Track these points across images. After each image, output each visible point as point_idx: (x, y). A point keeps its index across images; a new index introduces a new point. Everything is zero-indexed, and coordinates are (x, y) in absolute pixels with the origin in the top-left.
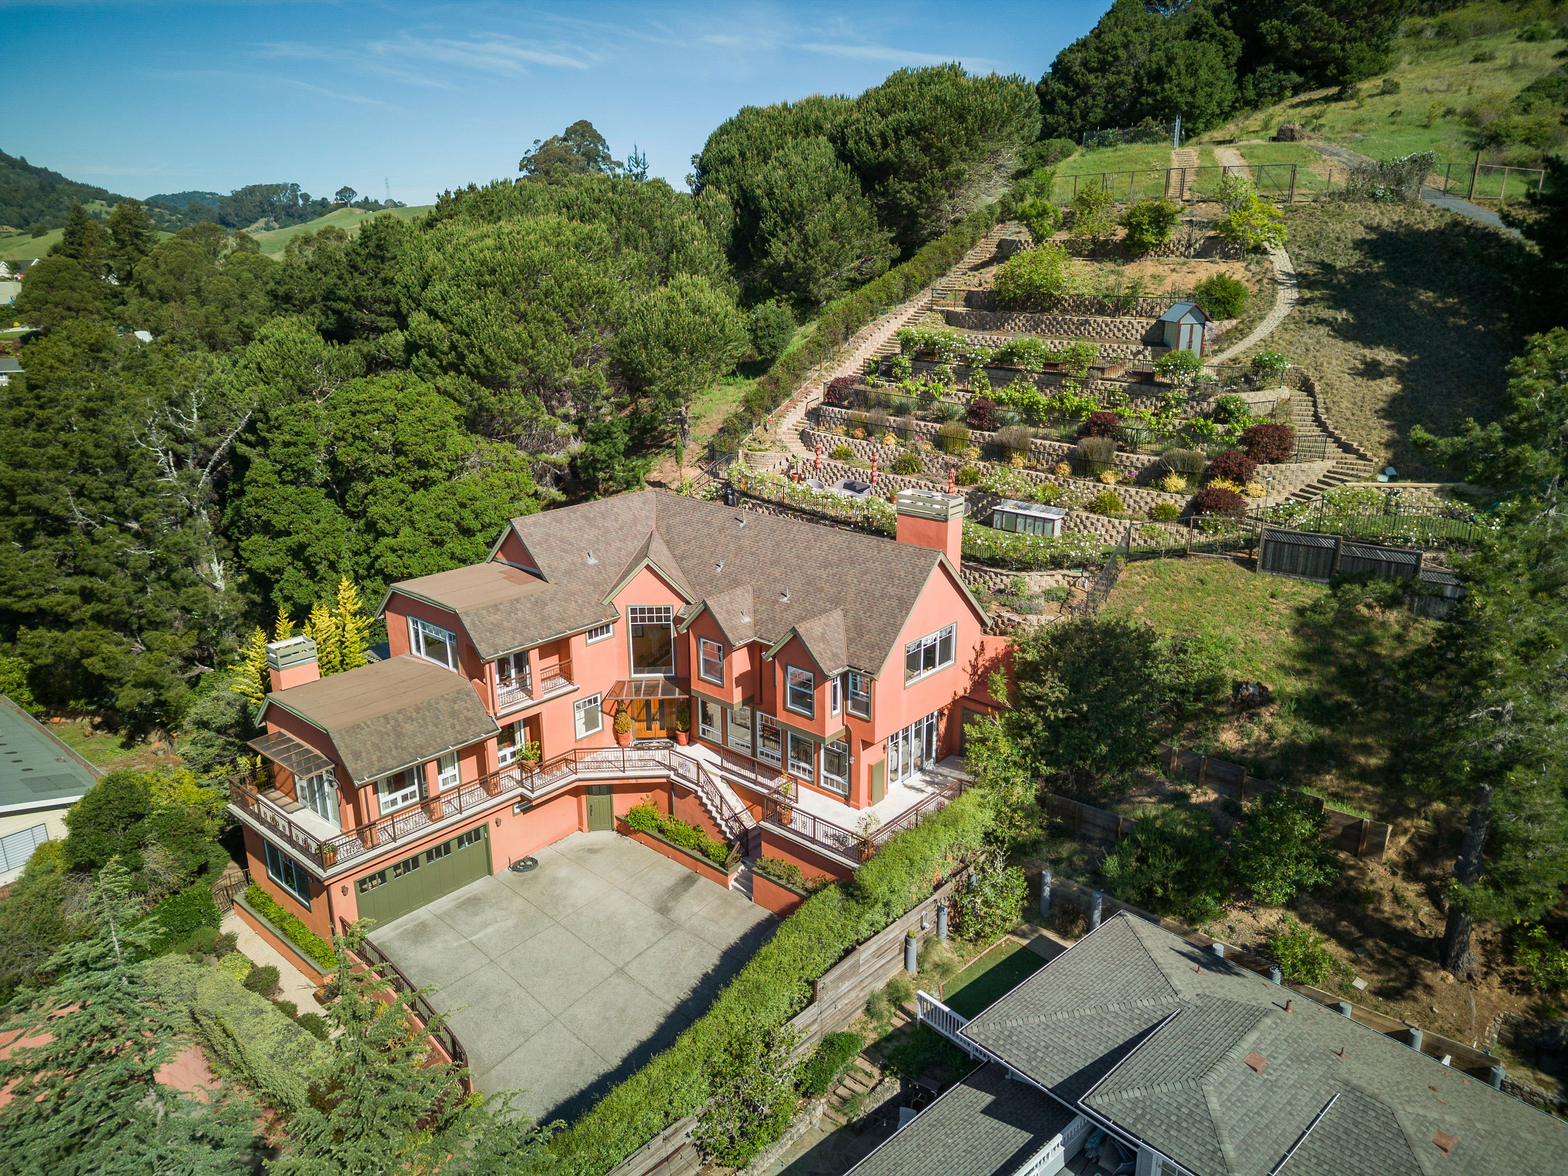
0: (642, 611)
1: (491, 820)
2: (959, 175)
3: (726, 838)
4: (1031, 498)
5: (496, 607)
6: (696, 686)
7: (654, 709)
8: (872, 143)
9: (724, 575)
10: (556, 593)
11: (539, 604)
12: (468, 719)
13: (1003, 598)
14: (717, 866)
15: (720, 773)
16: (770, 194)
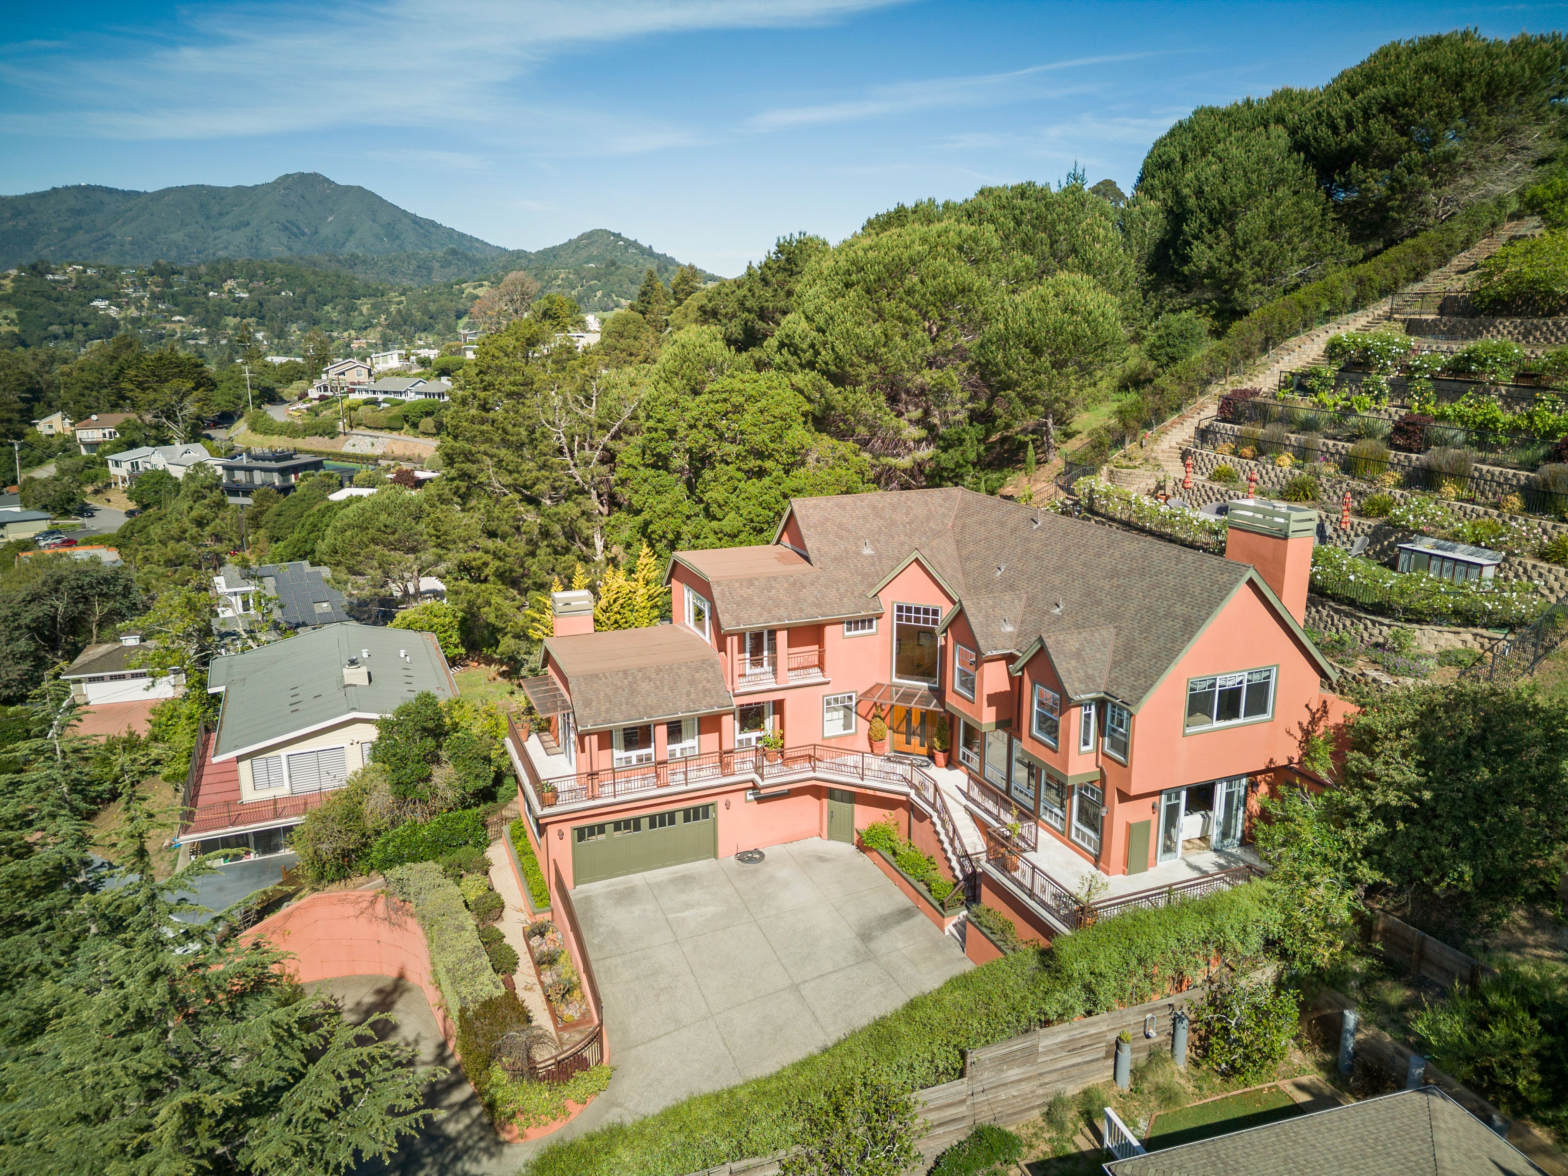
0: (909, 609)
1: (721, 800)
2: (1448, 158)
3: (955, 876)
4: (1456, 537)
5: (750, 582)
6: (951, 700)
7: (915, 721)
8: (1334, 127)
9: (1003, 579)
10: (818, 578)
11: (797, 585)
12: (705, 689)
13: (1377, 654)
14: (936, 904)
15: (964, 802)
16: (1199, 193)
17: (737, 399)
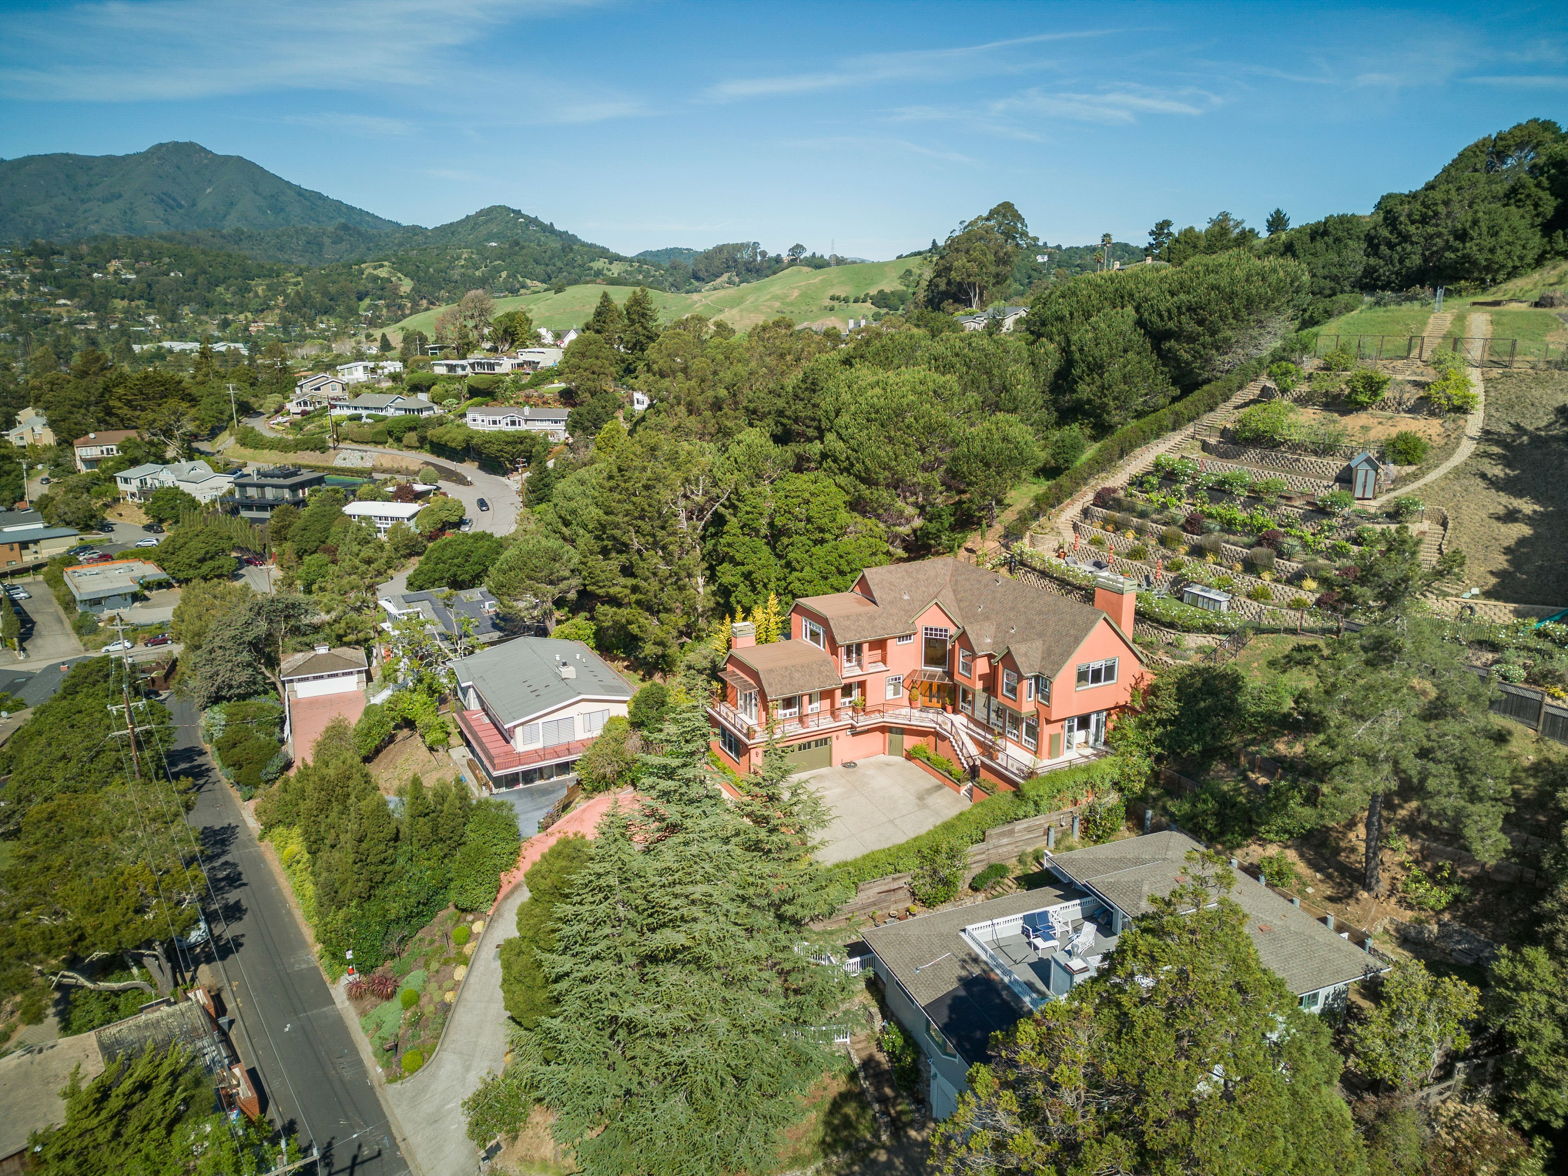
0: (931, 629)
1: (834, 735)
2: (1226, 340)
3: (964, 767)
4: (1212, 585)
5: (848, 617)
6: (957, 677)
8: (1161, 316)
9: (982, 613)
10: (882, 613)
11: (872, 618)
12: (826, 675)
13: (1169, 648)
14: (955, 780)
15: (965, 730)
16: (1081, 350)
17: (807, 495)
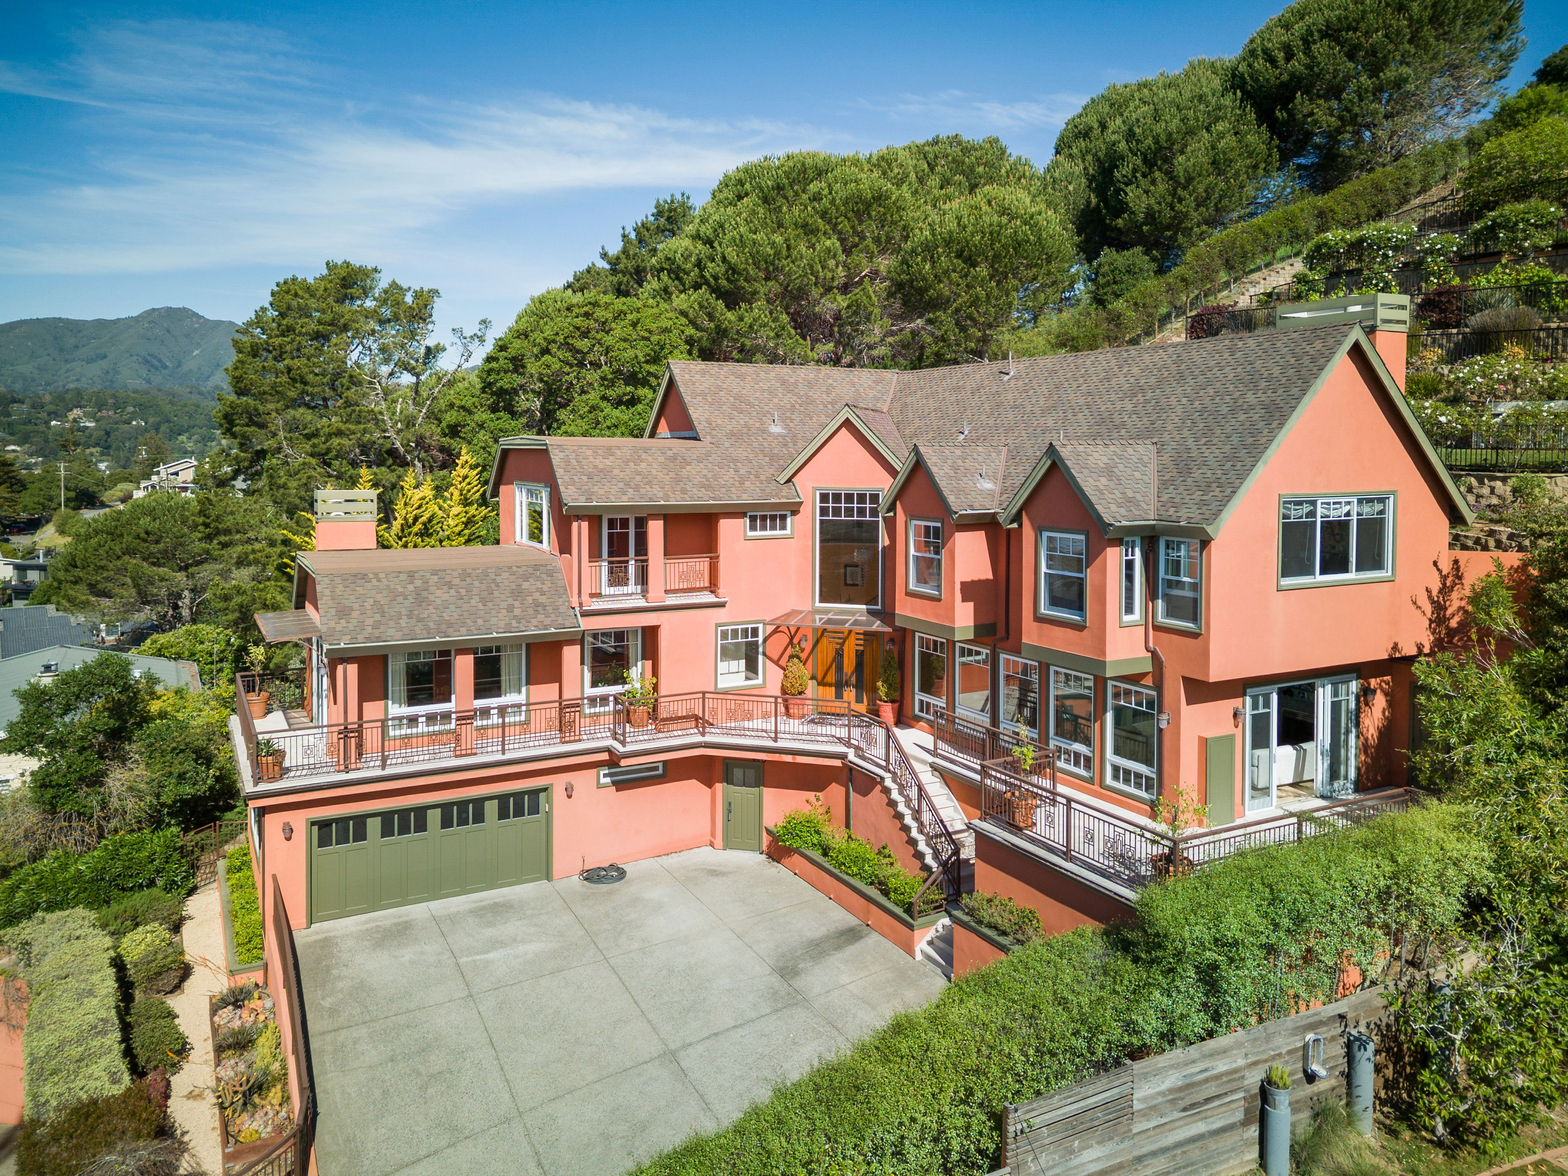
0: (837, 497)
1: (558, 782)
2: (1401, 84)
3: (926, 868)
5: (607, 451)
6: (903, 607)
7: (849, 667)
10: (708, 454)
11: (677, 460)
12: (537, 604)
14: (899, 911)
